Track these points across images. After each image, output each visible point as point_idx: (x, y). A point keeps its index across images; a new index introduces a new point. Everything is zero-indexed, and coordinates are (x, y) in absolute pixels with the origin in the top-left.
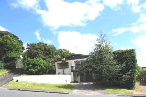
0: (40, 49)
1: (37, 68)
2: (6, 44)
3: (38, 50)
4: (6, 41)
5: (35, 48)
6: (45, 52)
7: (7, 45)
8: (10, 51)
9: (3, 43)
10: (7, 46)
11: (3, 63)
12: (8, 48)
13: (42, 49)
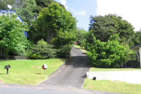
0: (113, 25)
1: (113, 58)
2: (56, 17)
3: (110, 26)
4: (55, 13)
5: (105, 24)
6: (121, 30)
7: (57, 19)
8: (61, 29)
9: (51, 16)
10: (57, 21)
11: (53, 48)
12: (59, 24)
13: (116, 26)
